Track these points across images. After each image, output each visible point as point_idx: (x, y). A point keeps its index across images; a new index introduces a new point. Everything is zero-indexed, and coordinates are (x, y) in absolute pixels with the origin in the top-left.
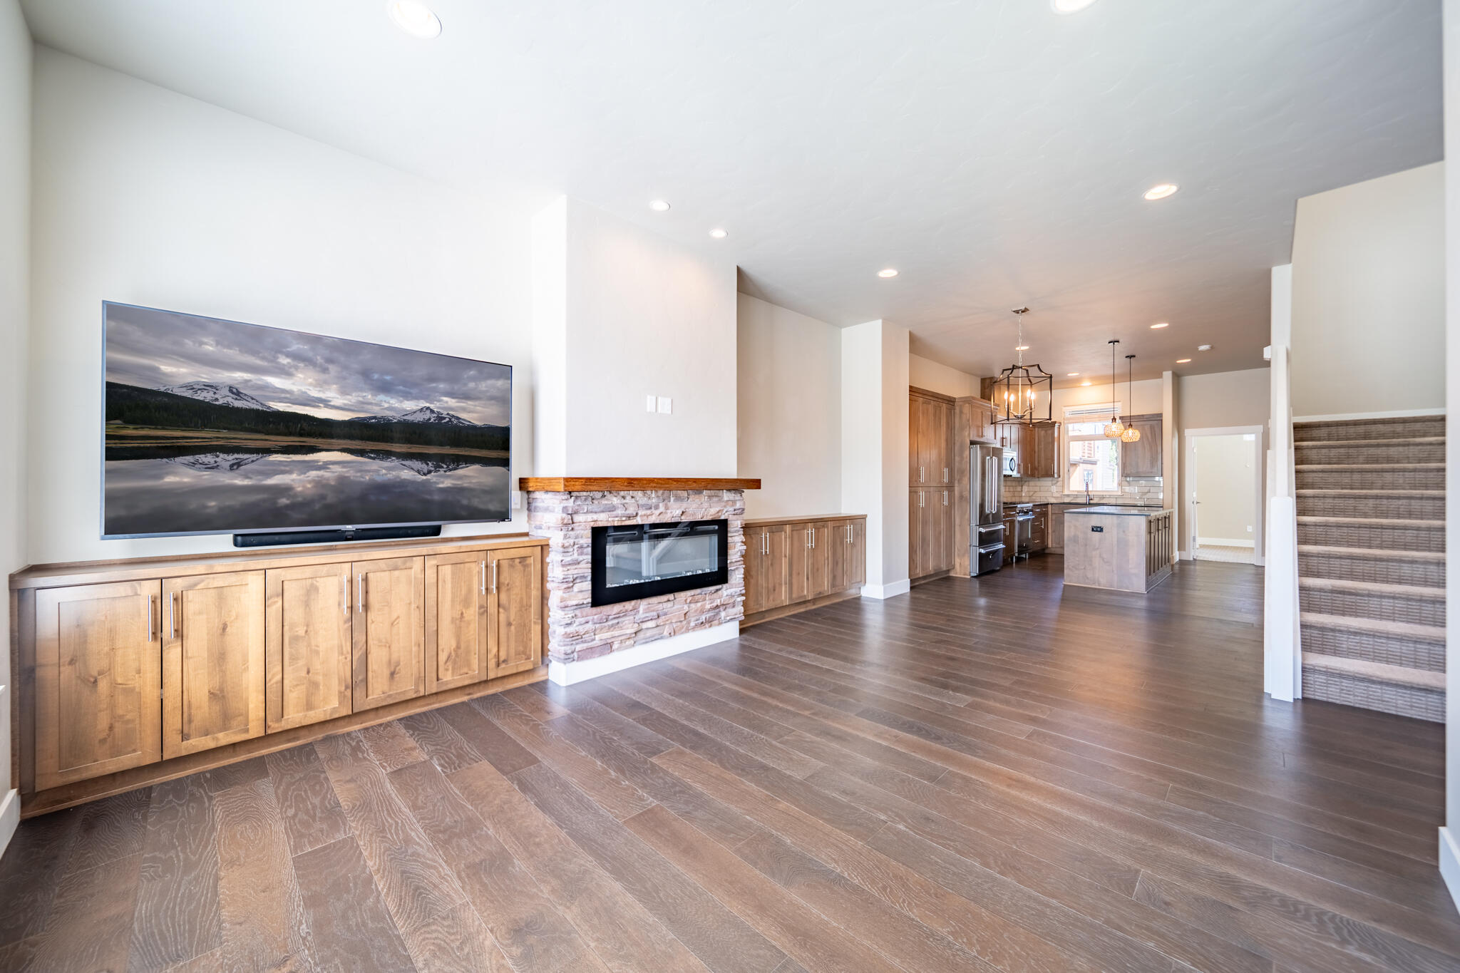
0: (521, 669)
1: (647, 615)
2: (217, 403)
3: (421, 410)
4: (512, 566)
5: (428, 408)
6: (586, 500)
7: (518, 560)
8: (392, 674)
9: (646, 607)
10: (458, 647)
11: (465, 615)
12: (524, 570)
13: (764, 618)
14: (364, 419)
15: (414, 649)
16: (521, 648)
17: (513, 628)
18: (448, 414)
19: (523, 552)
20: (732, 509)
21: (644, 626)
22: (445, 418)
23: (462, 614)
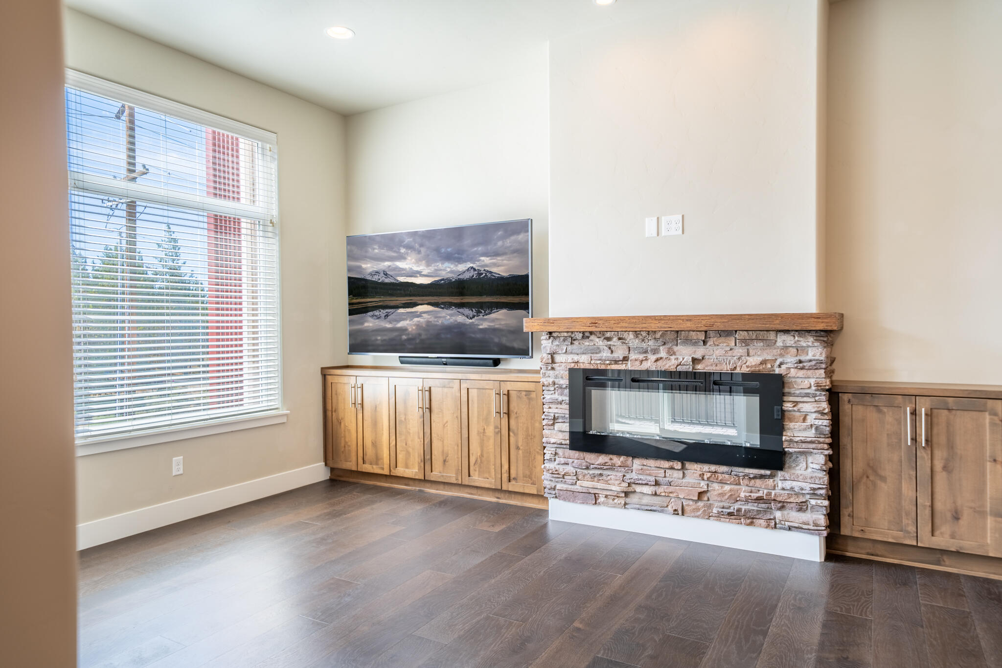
0: (527, 491)
1: (642, 477)
2: (379, 281)
3: (468, 270)
4: (519, 397)
5: (472, 268)
6: (564, 340)
7: (524, 393)
8: (445, 461)
9: (640, 467)
10: (482, 455)
11: (486, 431)
12: (529, 403)
13: (938, 564)
14: (438, 281)
15: (456, 448)
16: (527, 473)
17: (520, 452)
18: (484, 270)
19: (531, 386)
20: (794, 360)
21: (638, 489)
22: (482, 274)
23: (484, 429)
